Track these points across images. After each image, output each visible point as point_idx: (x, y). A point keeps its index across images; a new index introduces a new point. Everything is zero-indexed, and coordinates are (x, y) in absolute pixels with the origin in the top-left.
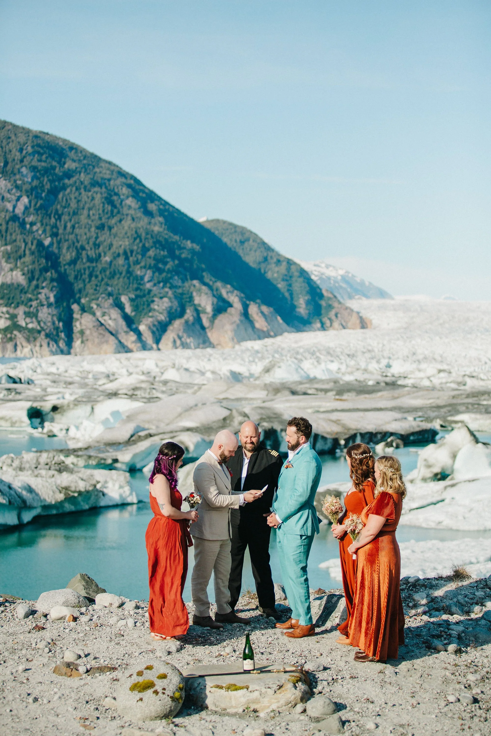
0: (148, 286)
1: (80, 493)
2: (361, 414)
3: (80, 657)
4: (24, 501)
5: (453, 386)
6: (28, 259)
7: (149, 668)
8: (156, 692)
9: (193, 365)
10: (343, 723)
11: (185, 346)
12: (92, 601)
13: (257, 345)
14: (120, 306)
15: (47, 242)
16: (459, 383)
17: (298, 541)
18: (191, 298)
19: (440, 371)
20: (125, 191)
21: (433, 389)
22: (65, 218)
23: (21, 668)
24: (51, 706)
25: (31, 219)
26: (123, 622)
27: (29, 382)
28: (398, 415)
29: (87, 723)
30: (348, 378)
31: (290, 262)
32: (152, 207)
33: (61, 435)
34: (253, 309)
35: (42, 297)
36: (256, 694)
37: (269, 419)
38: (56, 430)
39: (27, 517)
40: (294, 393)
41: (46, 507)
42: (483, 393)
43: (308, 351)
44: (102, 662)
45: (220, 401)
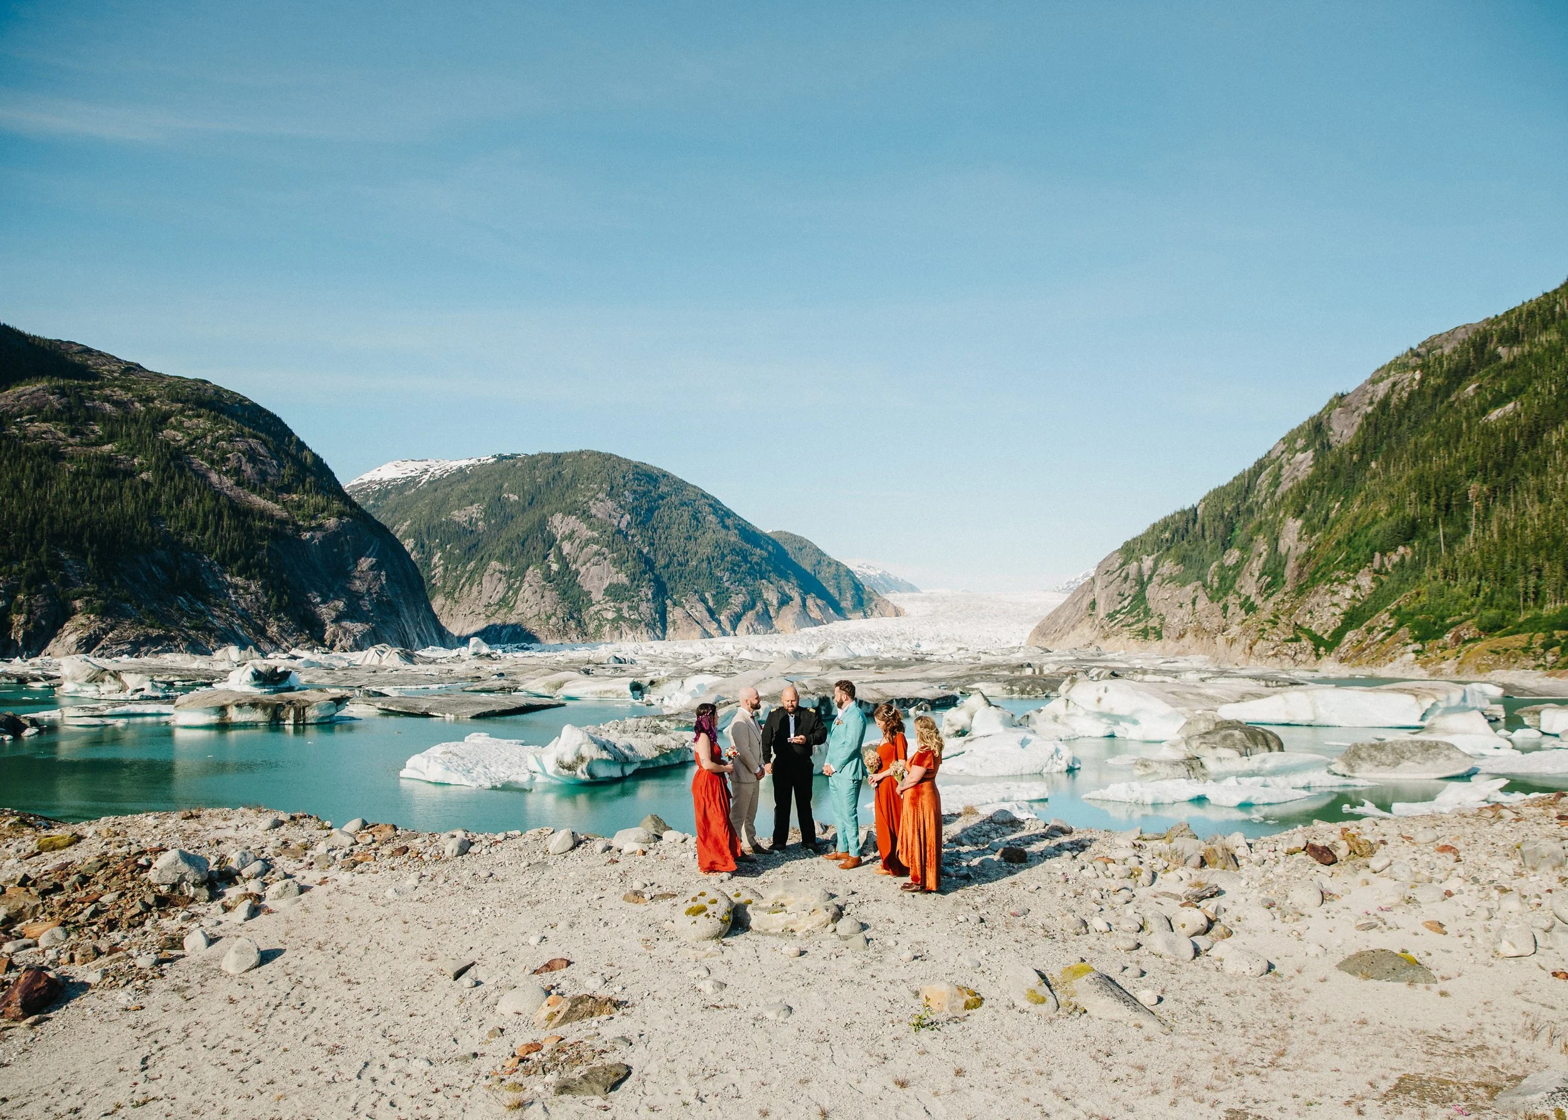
0: (727, 584)
1: (672, 750)
2: (896, 684)
3: (646, 886)
4: (626, 758)
5: (971, 660)
6: (630, 564)
7: (702, 894)
8: (708, 916)
9: (762, 647)
10: (868, 941)
11: (755, 632)
12: (660, 838)
13: (813, 630)
14: (704, 600)
15: (645, 551)
16: (974, 658)
17: (851, 785)
18: (760, 595)
19: (959, 649)
20: (707, 509)
21: (955, 663)
22: (660, 531)
23: (596, 896)
24: (618, 929)
25: (633, 531)
26: (684, 855)
27: (633, 662)
28: (926, 685)
29: (649, 943)
30: (886, 656)
31: (838, 564)
32: (729, 522)
33: (657, 704)
34: (810, 602)
35: (642, 594)
36: (794, 915)
37: (823, 689)
38: (653, 701)
39: (629, 770)
40: (843, 668)
41: (644, 762)
42: (994, 666)
43: (854, 634)
44: (664, 890)
45: (784, 675)
